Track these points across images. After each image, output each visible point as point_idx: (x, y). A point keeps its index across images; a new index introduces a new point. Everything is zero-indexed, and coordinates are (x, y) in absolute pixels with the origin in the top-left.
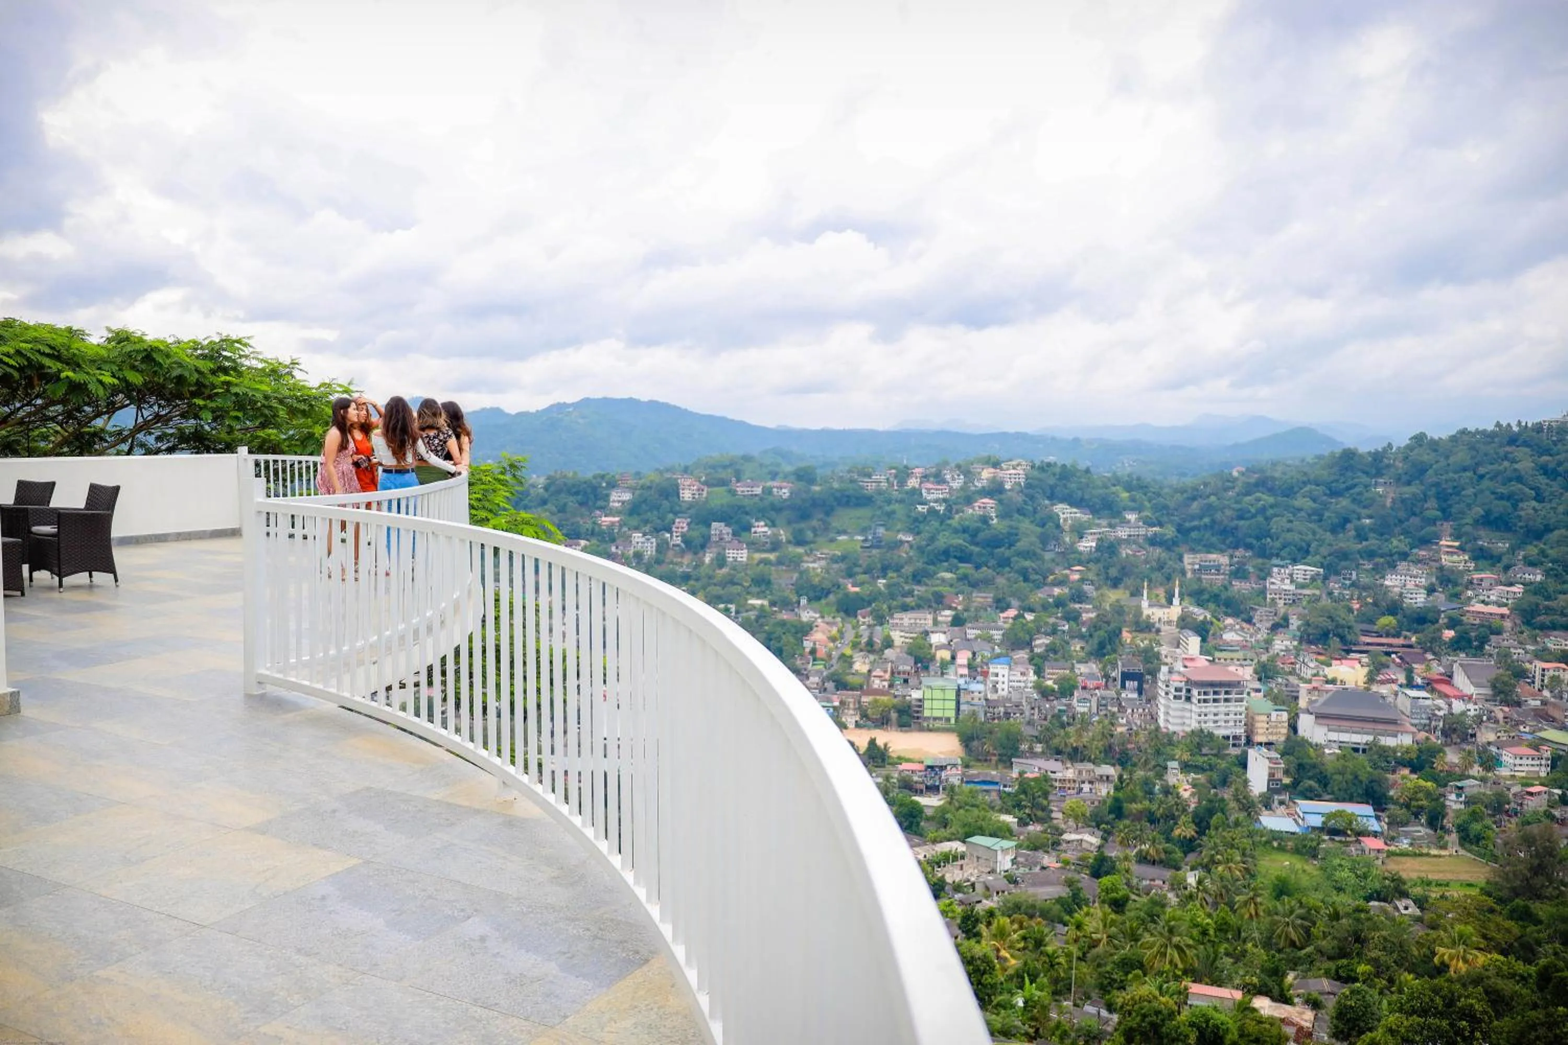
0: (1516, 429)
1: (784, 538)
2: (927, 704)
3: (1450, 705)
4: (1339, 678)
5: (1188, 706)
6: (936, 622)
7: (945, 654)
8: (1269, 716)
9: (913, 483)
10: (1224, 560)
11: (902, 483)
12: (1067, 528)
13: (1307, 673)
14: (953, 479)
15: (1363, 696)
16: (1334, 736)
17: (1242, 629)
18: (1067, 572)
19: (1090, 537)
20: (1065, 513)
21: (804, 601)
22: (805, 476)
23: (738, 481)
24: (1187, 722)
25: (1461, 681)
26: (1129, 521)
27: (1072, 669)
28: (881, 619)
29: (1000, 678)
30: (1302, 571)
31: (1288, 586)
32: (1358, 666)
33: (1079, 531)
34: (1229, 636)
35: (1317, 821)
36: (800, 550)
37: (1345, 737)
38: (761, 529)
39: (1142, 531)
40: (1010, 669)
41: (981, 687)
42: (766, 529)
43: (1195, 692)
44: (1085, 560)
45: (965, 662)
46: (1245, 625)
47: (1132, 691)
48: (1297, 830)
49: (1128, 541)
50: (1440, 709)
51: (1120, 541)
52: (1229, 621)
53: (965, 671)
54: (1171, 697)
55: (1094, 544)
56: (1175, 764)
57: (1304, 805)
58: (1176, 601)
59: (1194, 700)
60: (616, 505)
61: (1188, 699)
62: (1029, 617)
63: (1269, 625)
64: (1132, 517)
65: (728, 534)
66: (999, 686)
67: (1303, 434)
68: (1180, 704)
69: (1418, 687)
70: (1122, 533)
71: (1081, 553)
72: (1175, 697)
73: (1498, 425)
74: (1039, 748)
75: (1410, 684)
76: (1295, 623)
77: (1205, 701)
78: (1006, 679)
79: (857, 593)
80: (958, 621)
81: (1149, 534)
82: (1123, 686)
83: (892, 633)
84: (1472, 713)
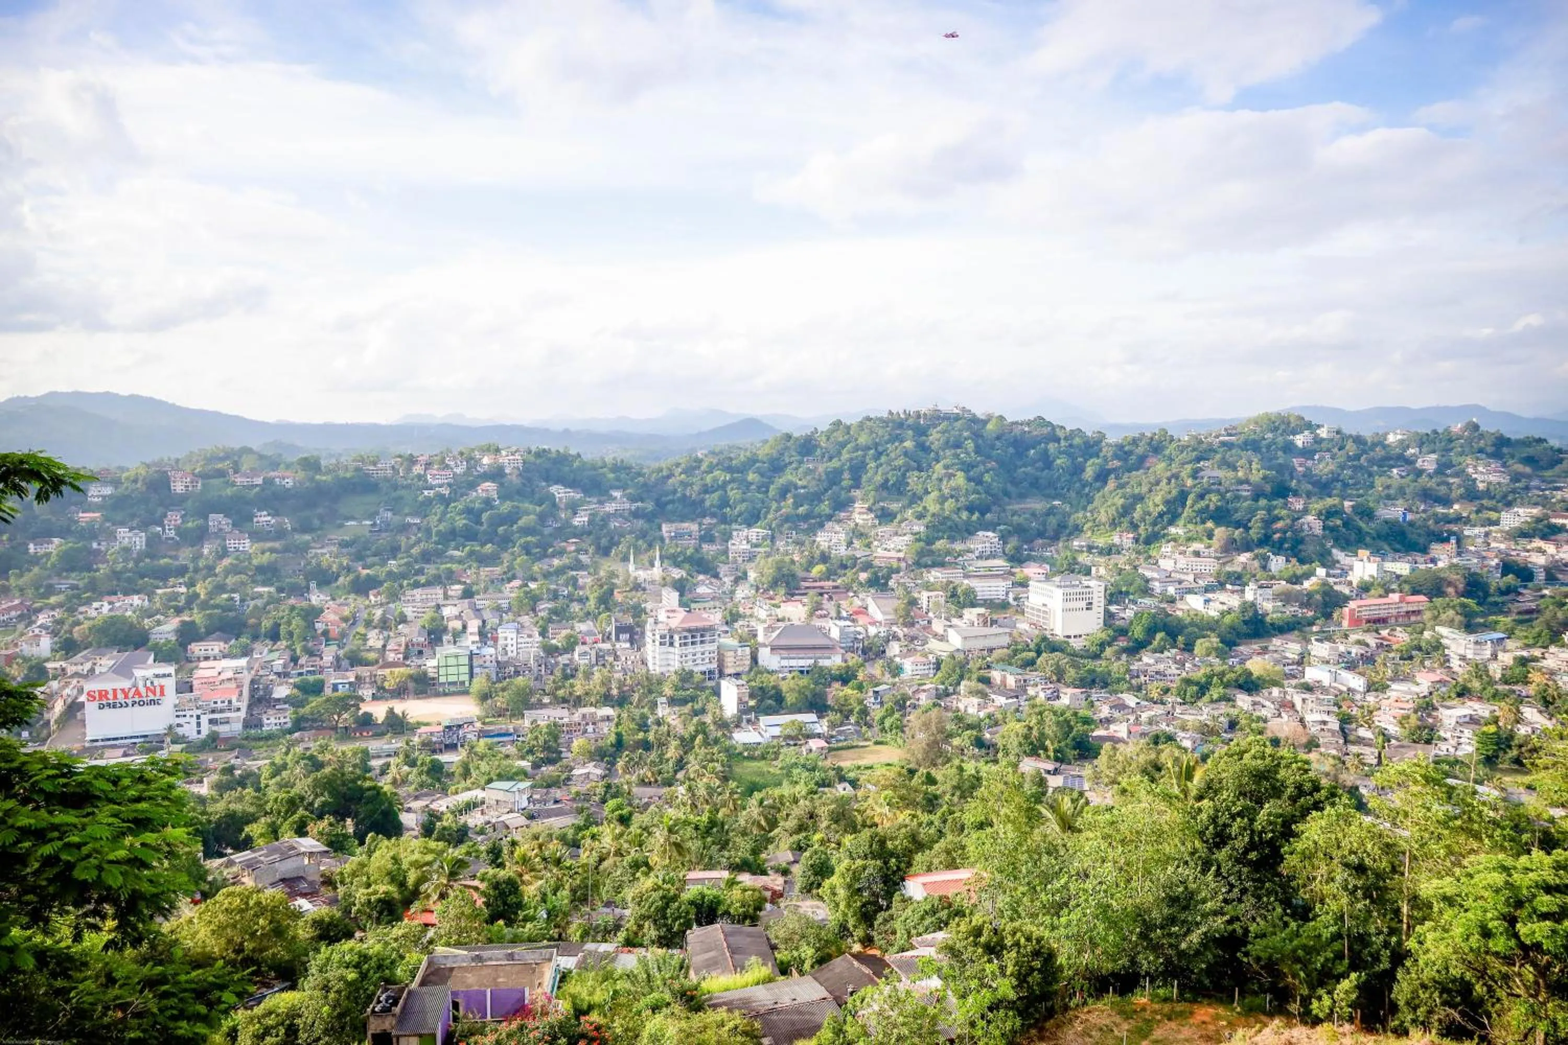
0: (902, 416)
1: (289, 527)
2: (442, 671)
3: (866, 630)
4: (787, 616)
5: (671, 649)
6: (446, 597)
7: (458, 625)
8: (736, 651)
9: (418, 469)
10: (694, 527)
11: (409, 470)
12: (562, 506)
13: (762, 614)
14: (457, 466)
15: (806, 629)
16: (785, 663)
17: (711, 583)
18: (564, 544)
19: (583, 513)
20: (559, 492)
21: (313, 585)
22: (311, 465)
23: (236, 472)
24: (672, 663)
25: (875, 611)
26: (616, 498)
27: (572, 628)
28: (394, 596)
29: (509, 641)
30: (755, 533)
31: (745, 546)
32: (800, 606)
33: (574, 508)
34: (701, 590)
35: (776, 731)
36: (307, 537)
37: (793, 663)
38: (263, 518)
39: (627, 506)
40: (518, 632)
41: (492, 651)
42: (269, 518)
43: (676, 637)
44: (580, 533)
45: (476, 630)
46: (713, 580)
47: (625, 641)
48: (762, 741)
49: (616, 514)
50: (860, 633)
51: (609, 516)
52: (701, 577)
53: (477, 638)
54: (657, 643)
55: (586, 519)
56: (664, 700)
57: (764, 720)
58: (657, 563)
59: (677, 644)
60: (96, 499)
61: (671, 644)
62: (533, 586)
63: (732, 578)
64: (617, 494)
65: (228, 524)
66: (509, 649)
67: (751, 424)
68: (666, 648)
69: (845, 619)
70: (610, 508)
71: (576, 527)
72: (661, 644)
73: (891, 413)
74: (546, 700)
75: (839, 618)
76: (752, 575)
77: (685, 644)
78: (514, 642)
79: (368, 575)
80: (468, 594)
81: (633, 508)
82: (618, 639)
83: (405, 610)
84: (882, 635)
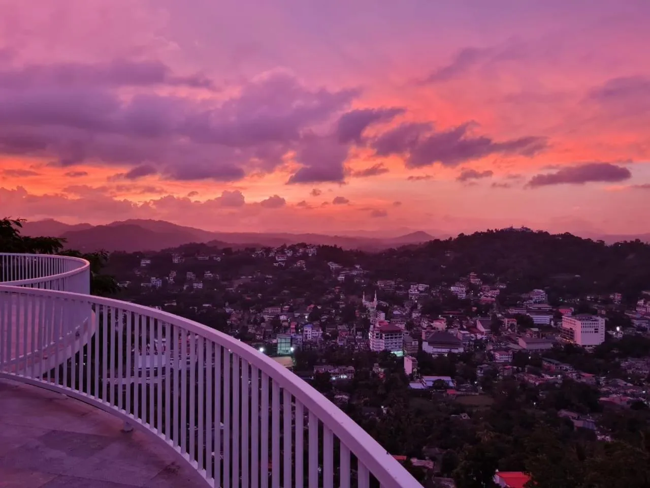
0: (494, 232)
1: (218, 278)
2: (279, 345)
3: (476, 336)
4: (436, 327)
5: (381, 340)
6: (282, 311)
7: (286, 324)
8: (411, 343)
9: (272, 254)
10: (393, 283)
11: (267, 255)
12: (333, 272)
13: (425, 326)
14: (288, 252)
15: (445, 333)
16: (435, 350)
17: (400, 310)
18: (333, 289)
19: (342, 275)
20: (333, 266)
21: (227, 304)
22: (228, 251)
23: (198, 254)
24: (381, 347)
25: (480, 327)
26: (357, 268)
27: (336, 328)
28: (260, 310)
29: (308, 333)
30: (422, 287)
31: (416, 292)
32: (443, 322)
33: (338, 272)
34: (395, 312)
35: (431, 384)
36: (225, 283)
37: (439, 350)
38: (208, 274)
39: (362, 272)
40: (312, 329)
41: (301, 337)
42: (210, 274)
43: (384, 335)
44: (342, 284)
45: (294, 327)
46: (401, 308)
47: (360, 336)
48: (423, 387)
49: (357, 276)
50: (473, 338)
51: (353, 276)
52: (396, 306)
53: (294, 331)
54: (375, 337)
55: (344, 278)
56: (377, 364)
57: (425, 378)
58: (375, 299)
59: (383, 338)
60: (144, 265)
61: (381, 338)
62: (319, 307)
63: (410, 307)
64: (358, 267)
65: (194, 277)
66: (308, 336)
67: (421, 233)
68: (378, 340)
69: (464, 330)
70: (354, 273)
71: (339, 281)
72: (377, 337)
73: (488, 230)
74: (324, 361)
75: (462, 329)
76: (419, 306)
77: (388, 338)
78: (311, 333)
79: (249, 300)
80: (291, 310)
81: (365, 273)
82: (357, 335)
83: (264, 316)
84: (484, 339)
